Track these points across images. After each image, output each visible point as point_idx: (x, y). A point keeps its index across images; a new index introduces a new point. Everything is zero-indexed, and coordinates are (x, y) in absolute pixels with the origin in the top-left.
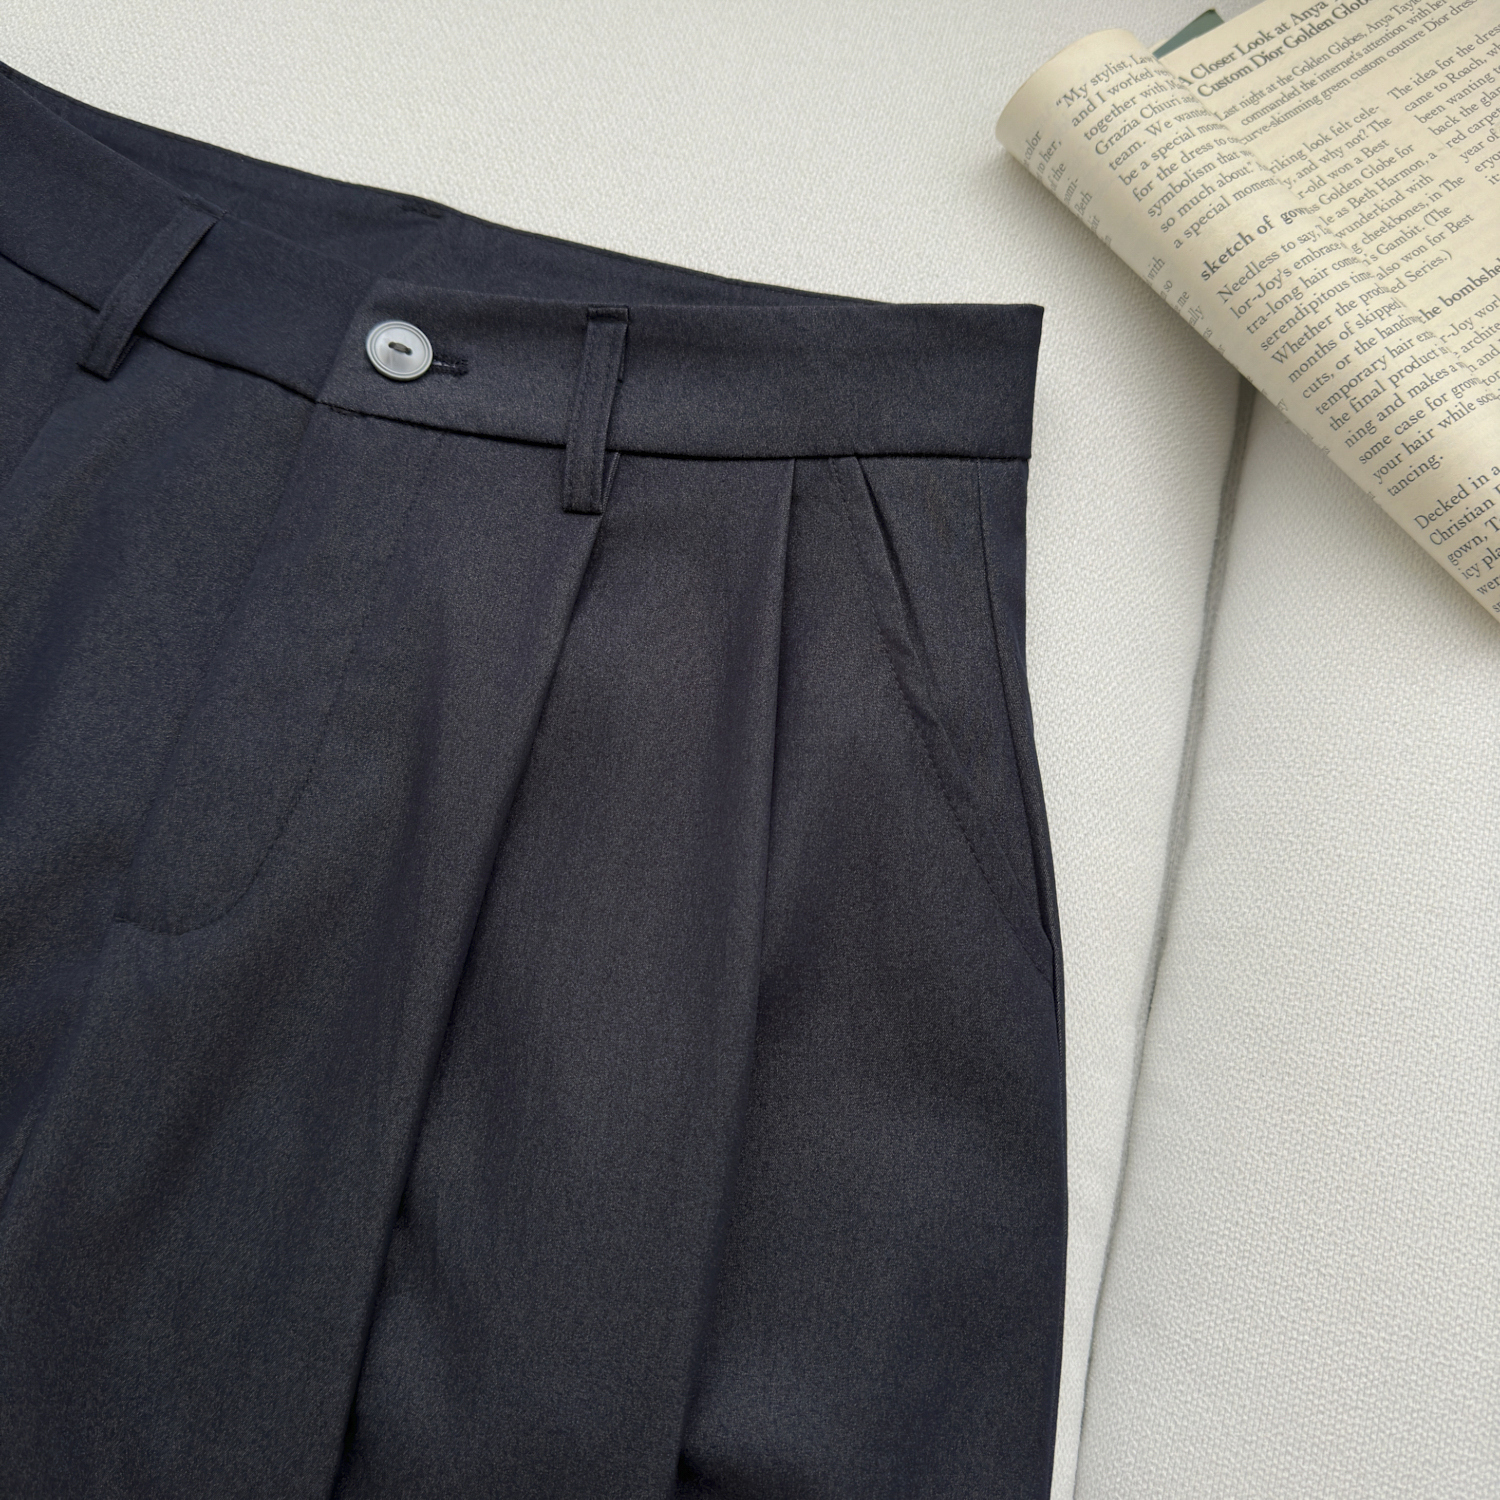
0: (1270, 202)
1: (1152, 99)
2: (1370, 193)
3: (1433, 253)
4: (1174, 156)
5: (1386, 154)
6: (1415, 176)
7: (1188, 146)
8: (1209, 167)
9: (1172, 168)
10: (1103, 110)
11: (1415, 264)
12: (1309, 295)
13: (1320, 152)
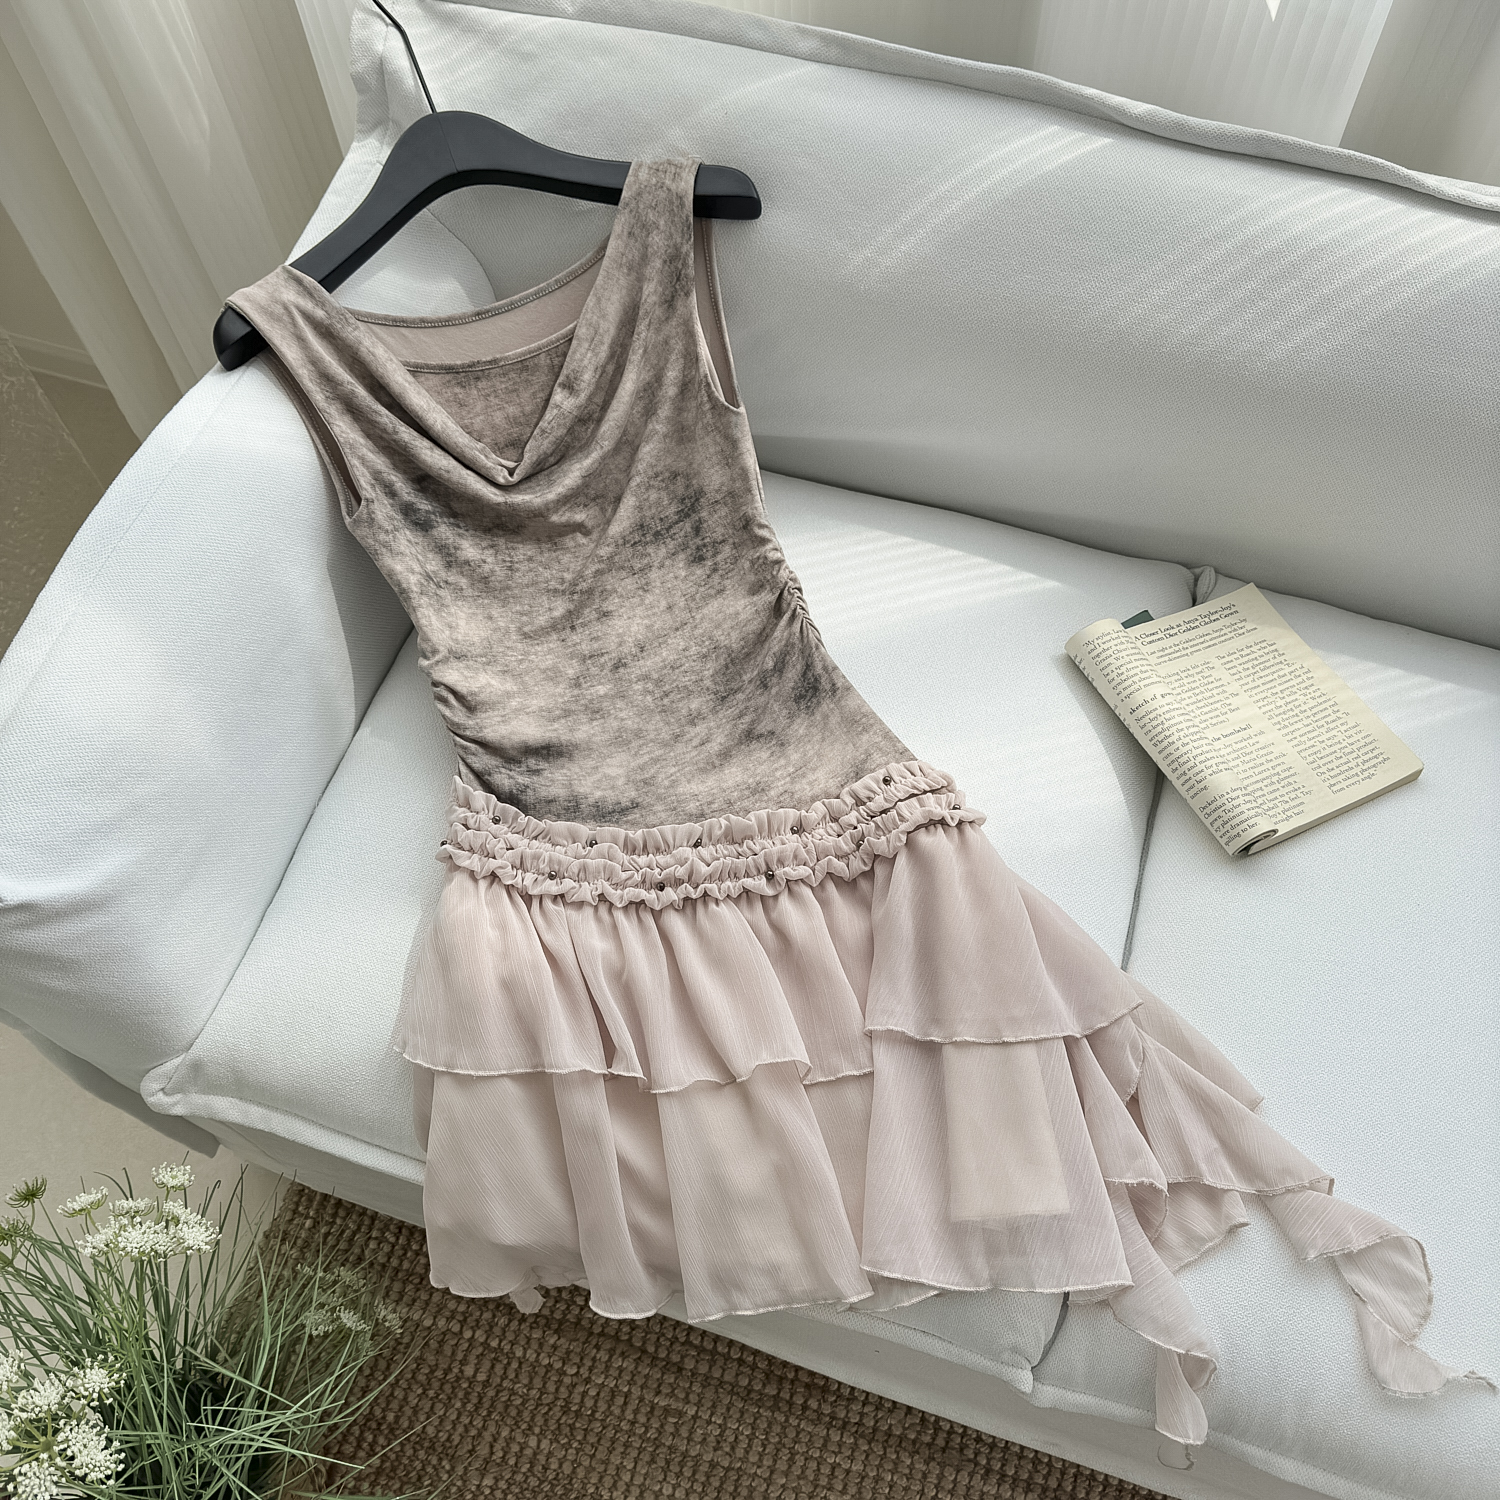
0: (1158, 690)
1: (1118, 648)
2: (1202, 692)
3: (1222, 718)
4: (1123, 669)
5: (1210, 679)
6: (1220, 689)
7: (1129, 666)
8: (1136, 674)
9: (1122, 674)
10: (1100, 650)
11: (1214, 721)
12: (1166, 725)
13: (1183, 675)
